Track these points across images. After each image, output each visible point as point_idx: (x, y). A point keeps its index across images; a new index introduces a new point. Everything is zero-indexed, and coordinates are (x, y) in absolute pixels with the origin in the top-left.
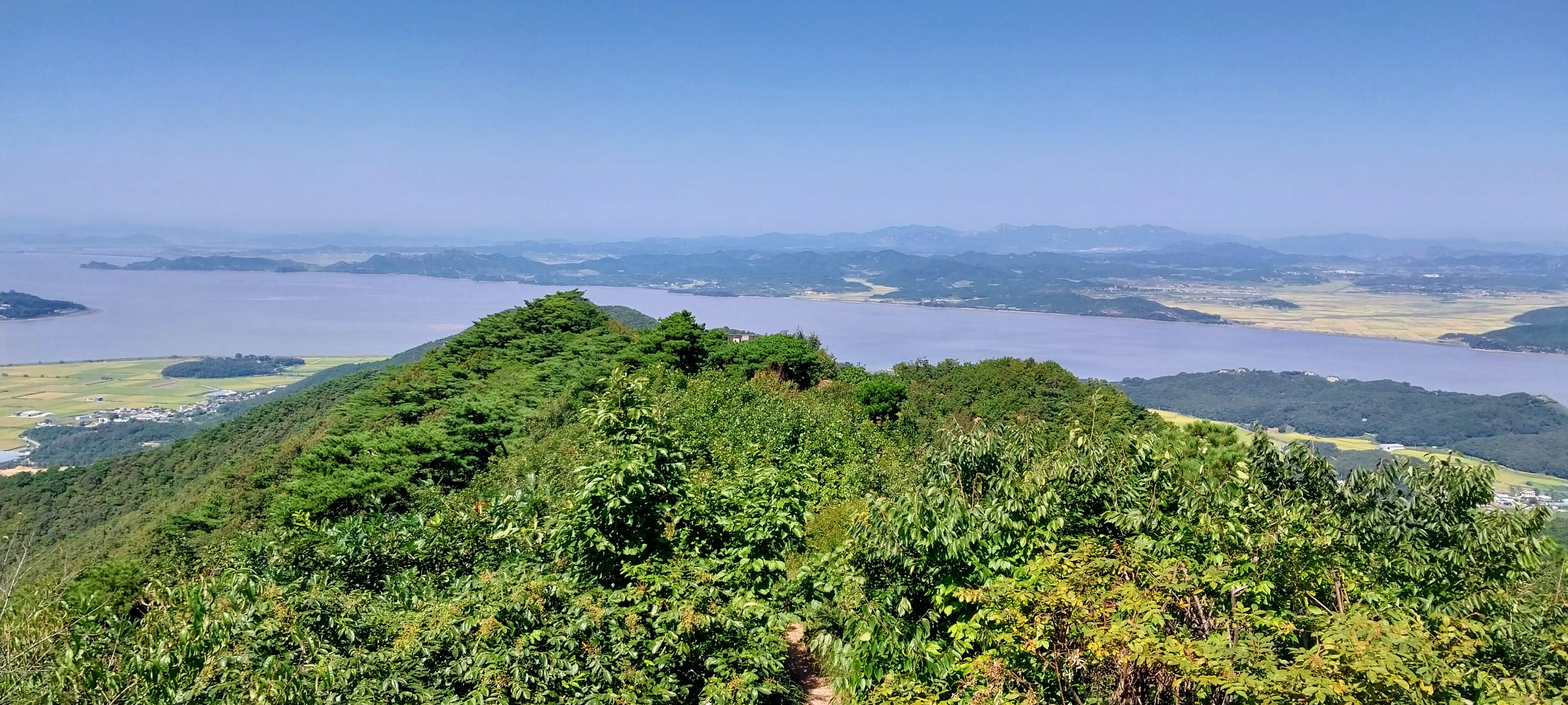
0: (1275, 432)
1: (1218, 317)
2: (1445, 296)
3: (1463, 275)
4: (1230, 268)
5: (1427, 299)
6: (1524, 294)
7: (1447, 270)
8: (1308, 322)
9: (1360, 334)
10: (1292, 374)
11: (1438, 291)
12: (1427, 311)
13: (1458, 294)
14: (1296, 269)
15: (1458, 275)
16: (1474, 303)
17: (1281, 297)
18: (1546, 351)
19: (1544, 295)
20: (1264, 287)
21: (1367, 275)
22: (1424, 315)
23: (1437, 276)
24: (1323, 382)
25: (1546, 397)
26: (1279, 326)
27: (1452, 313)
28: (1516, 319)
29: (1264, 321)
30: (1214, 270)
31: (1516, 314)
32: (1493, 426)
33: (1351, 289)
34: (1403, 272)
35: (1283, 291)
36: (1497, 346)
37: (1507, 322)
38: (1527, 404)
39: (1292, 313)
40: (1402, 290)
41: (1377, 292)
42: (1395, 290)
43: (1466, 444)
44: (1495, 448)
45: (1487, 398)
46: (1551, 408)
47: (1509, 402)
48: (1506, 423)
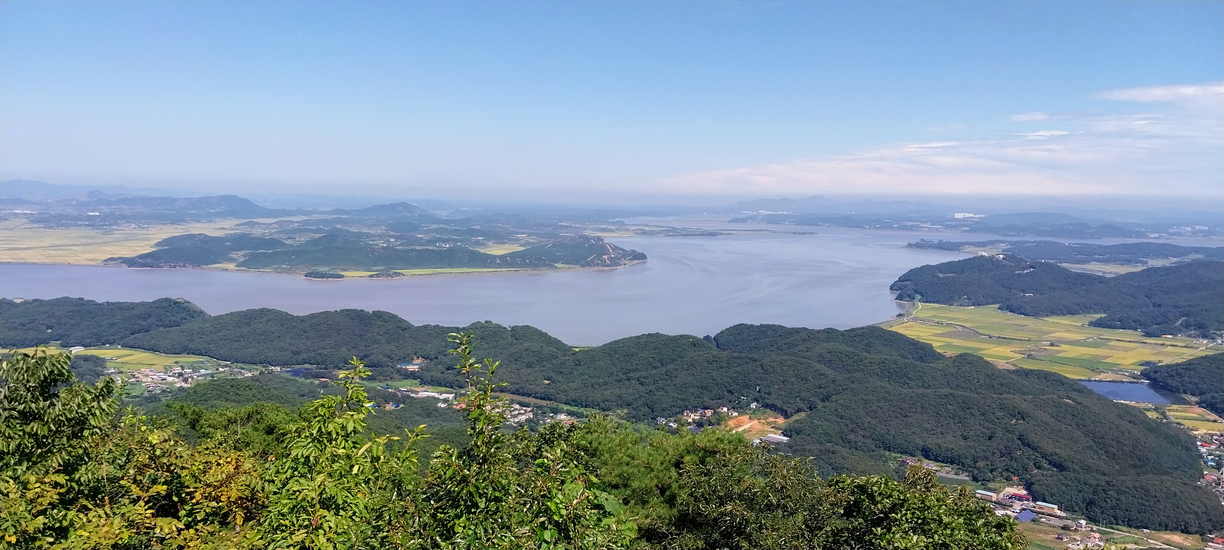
2: (105, 229)
3: (117, 213)
5: (92, 232)
6: (162, 226)
7: (105, 209)
11: (100, 225)
12: (93, 241)
13: (114, 227)
15: (113, 213)
16: (129, 234)
18: (180, 266)
19: (174, 226)
21: (40, 214)
22: (91, 244)
23: (98, 214)
24: (11, 303)
25: (182, 299)
27: (111, 242)
28: (158, 244)
31: (159, 241)
32: (149, 324)
33: (28, 226)
34: (71, 211)
36: (146, 266)
37: (152, 247)
38: (171, 306)
40: (71, 225)
41: (50, 228)
42: (65, 226)
43: (131, 340)
44: (151, 340)
45: (143, 304)
46: (186, 307)
47: (158, 305)
48: (157, 321)
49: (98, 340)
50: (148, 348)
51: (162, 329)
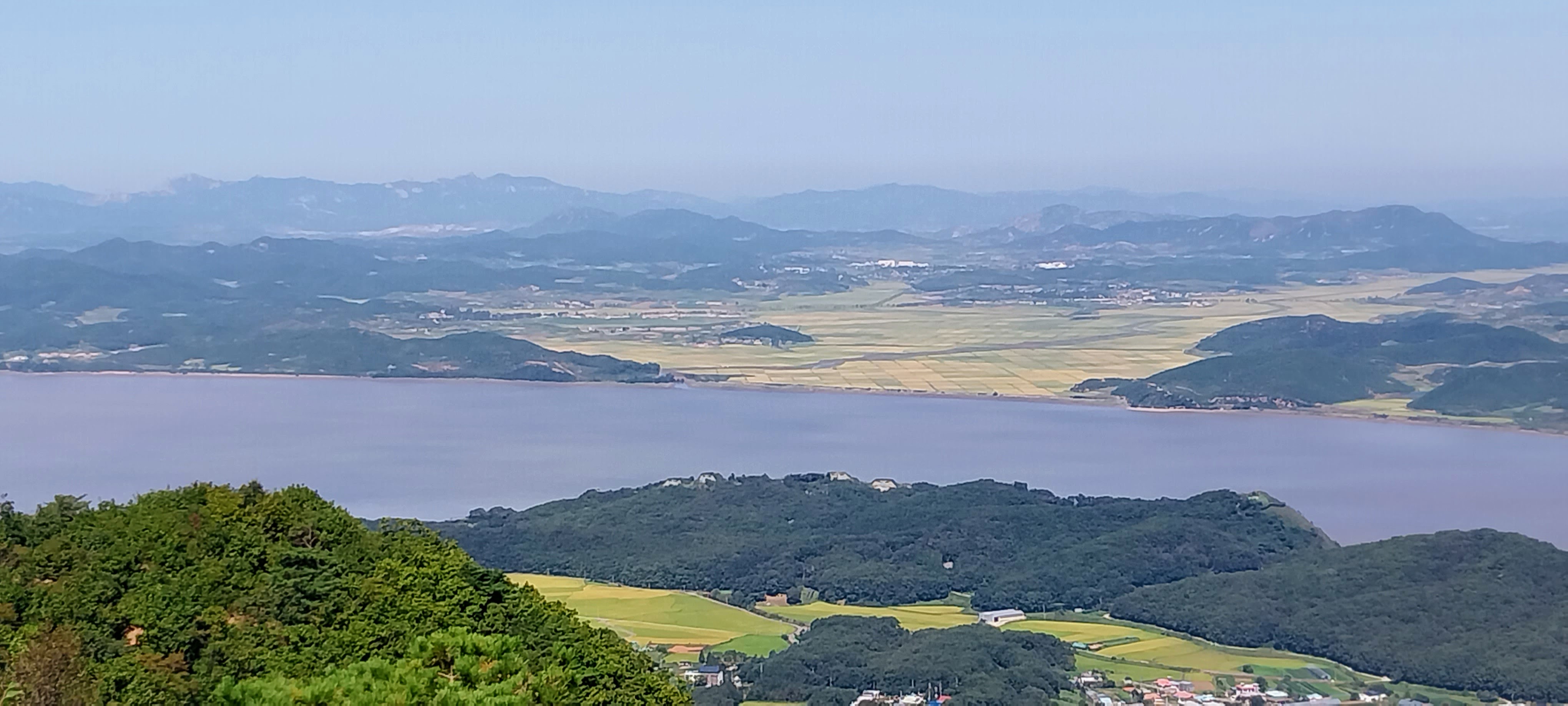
0: (780, 603)
1: (656, 368)
2: (1078, 305)
3: (1108, 263)
4: (671, 264)
5: (1046, 313)
6: (1216, 296)
7: (1080, 252)
8: (830, 370)
9: (930, 390)
10: (805, 479)
11: (1065, 296)
12: (1049, 336)
13: (1102, 300)
14: (801, 261)
15: (1100, 262)
16: (1134, 317)
17: (777, 320)
18: (1261, 405)
19: (1251, 295)
20: (741, 301)
21: (935, 268)
22: (1042, 345)
23: (1062, 265)
24: (868, 492)
25: (1265, 494)
26: (776, 380)
27: (1092, 339)
28: (1203, 345)
29: (746, 372)
30: (641, 269)
31: (1205, 336)
32: (1178, 559)
33: (907, 299)
34: (999, 259)
35: (779, 309)
36: (1174, 402)
37: (1189, 352)
38: (1235, 512)
39: (800, 353)
40: (1002, 297)
41: (955, 303)
42: (992, 297)
43: (1133, 600)
44: (1184, 603)
45: (1164, 506)
46: (1275, 518)
47: (1202, 510)
48: (1199, 552)
49: (1058, 597)
50: (1175, 625)
51: (1211, 573)
